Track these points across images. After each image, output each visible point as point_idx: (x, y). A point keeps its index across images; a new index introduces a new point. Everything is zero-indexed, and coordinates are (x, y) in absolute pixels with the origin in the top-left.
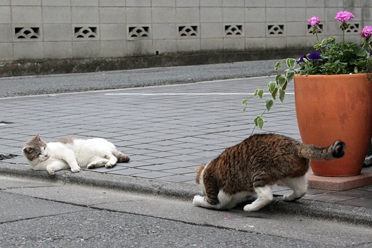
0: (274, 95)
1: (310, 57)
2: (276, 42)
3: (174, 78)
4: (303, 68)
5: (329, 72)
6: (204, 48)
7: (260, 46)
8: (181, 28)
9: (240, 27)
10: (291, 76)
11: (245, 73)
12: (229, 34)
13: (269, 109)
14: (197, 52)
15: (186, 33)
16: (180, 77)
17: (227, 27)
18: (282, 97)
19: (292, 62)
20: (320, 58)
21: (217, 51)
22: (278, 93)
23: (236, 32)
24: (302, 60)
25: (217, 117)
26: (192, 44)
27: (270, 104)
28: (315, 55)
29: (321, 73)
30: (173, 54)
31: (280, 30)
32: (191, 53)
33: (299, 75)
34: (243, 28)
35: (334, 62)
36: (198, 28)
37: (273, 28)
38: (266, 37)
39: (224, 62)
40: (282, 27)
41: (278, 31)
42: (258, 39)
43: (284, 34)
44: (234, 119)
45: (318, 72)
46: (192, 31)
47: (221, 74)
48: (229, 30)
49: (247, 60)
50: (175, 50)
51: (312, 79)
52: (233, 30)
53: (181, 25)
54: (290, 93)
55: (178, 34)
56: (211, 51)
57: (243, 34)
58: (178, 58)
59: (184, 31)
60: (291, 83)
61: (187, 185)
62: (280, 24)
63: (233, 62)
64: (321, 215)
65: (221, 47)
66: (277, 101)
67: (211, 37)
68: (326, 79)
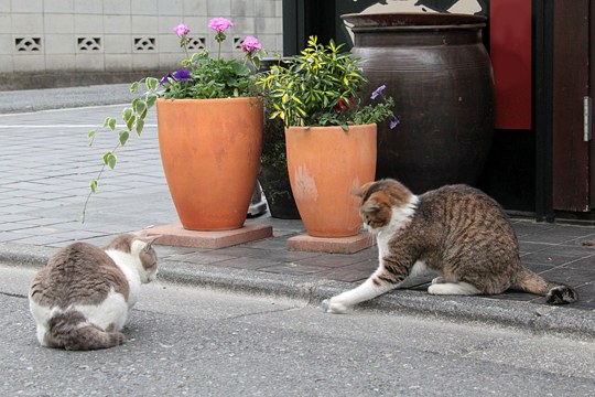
0: (130, 126)
1: (177, 76)
2: (144, 59)
3: (8, 105)
4: (168, 90)
5: (201, 96)
6: (49, 67)
7: (124, 65)
8: (18, 41)
9: (97, 40)
10: (152, 101)
11: (103, 99)
12: (83, 48)
13: (123, 144)
14: (40, 73)
15: (25, 47)
16: (17, 104)
17: (80, 40)
18: (139, 128)
19: (153, 83)
20: (189, 77)
21: (69, 71)
22: (135, 126)
23: (92, 46)
24: (166, 80)
25: (62, 156)
26: (32, 61)
27: (124, 137)
28: (183, 75)
29: (191, 97)
30: (7, 74)
31: (150, 45)
32: (33, 74)
33: (163, 99)
34: (101, 41)
35: (207, 82)
36: (42, 41)
37: (141, 42)
38: (132, 53)
39: (77, 86)
41: (148, 46)
42: (122, 56)
43: (156, 50)
44: (84, 159)
45: (187, 96)
46: (34, 45)
47: (72, 101)
48: (84, 44)
49: (108, 83)
50: (10, 69)
51: (179, 104)
52: (89, 43)
53: (19, 37)
54: (151, 124)
55: (15, 48)
56: (59, 71)
57: (101, 49)
58: (16, 80)
59: (22, 44)
60: (152, 112)
61: (15, 244)
62: (152, 37)
63: (88, 85)
64: (190, 280)
65: (72, 66)
66: (133, 134)
67: (59, 52)
68: (198, 105)
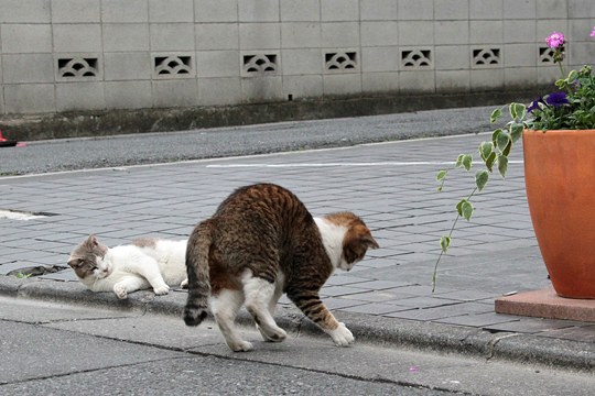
0: (489, 165)
1: (549, 100)
2: (486, 77)
3: (319, 138)
4: (538, 119)
5: (582, 125)
6: (367, 88)
7: (459, 85)
8: (329, 57)
9: (426, 53)
10: (517, 132)
11: (436, 129)
12: (409, 64)
13: (481, 188)
14: (356, 96)
15: (337, 64)
16: (330, 137)
17: (405, 54)
18: (502, 167)
19: (520, 109)
20: (566, 101)
21: (390, 93)
22: (497, 162)
23: (420, 61)
24: (536, 106)
25: (392, 202)
26: (346, 82)
27: (482, 179)
28: (557, 97)
29: (568, 127)
30: (316, 98)
31: (493, 57)
32: (347, 97)
33: (531, 131)
34: (432, 54)
35: (590, 107)
36: (358, 56)
37: (481, 54)
38: (470, 69)
39: (400, 112)
40: (496, 52)
41: (490, 59)
42: (458, 73)
43: (500, 65)
44: (420, 205)
45: (562, 126)
46: (348, 61)
47: (397, 132)
48: (409, 59)
49: (439, 108)
50: (319, 93)
51: (552, 137)
52: (416, 57)
53: (329, 52)
54: (516, 161)
55: (325, 65)
56: (379, 93)
57: (432, 65)
58: (327, 105)
59: (334, 61)
60: (518, 144)
61: (347, 313)
62: (496, 47)
63: (415, 111)
64: (571, 363)
65: (395, 87)
66: (495, 174)
67: (379, 70)
68: (576, 138)
